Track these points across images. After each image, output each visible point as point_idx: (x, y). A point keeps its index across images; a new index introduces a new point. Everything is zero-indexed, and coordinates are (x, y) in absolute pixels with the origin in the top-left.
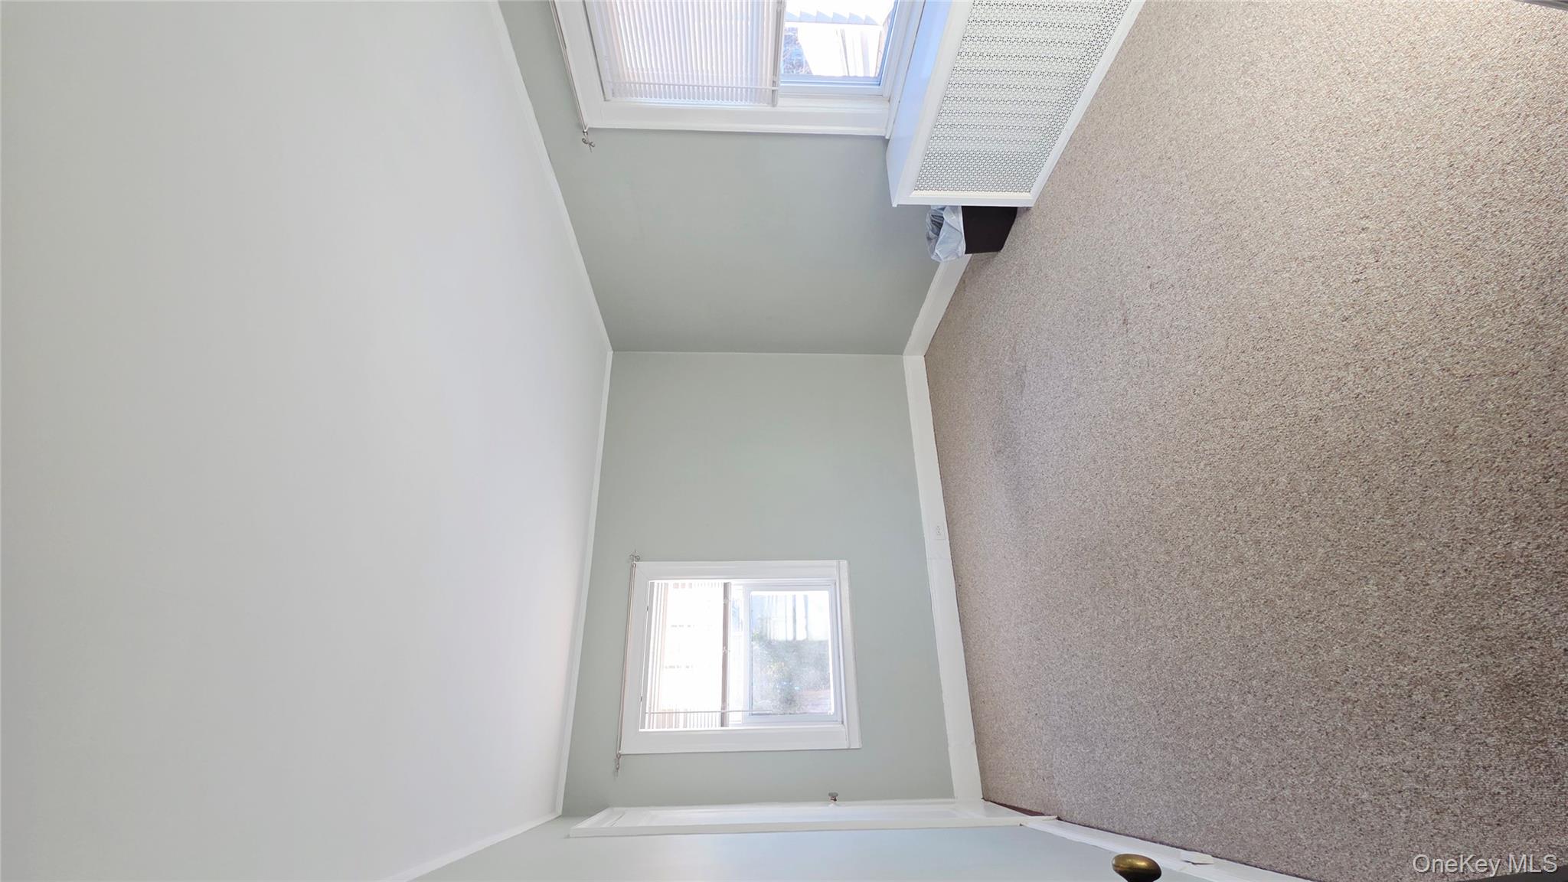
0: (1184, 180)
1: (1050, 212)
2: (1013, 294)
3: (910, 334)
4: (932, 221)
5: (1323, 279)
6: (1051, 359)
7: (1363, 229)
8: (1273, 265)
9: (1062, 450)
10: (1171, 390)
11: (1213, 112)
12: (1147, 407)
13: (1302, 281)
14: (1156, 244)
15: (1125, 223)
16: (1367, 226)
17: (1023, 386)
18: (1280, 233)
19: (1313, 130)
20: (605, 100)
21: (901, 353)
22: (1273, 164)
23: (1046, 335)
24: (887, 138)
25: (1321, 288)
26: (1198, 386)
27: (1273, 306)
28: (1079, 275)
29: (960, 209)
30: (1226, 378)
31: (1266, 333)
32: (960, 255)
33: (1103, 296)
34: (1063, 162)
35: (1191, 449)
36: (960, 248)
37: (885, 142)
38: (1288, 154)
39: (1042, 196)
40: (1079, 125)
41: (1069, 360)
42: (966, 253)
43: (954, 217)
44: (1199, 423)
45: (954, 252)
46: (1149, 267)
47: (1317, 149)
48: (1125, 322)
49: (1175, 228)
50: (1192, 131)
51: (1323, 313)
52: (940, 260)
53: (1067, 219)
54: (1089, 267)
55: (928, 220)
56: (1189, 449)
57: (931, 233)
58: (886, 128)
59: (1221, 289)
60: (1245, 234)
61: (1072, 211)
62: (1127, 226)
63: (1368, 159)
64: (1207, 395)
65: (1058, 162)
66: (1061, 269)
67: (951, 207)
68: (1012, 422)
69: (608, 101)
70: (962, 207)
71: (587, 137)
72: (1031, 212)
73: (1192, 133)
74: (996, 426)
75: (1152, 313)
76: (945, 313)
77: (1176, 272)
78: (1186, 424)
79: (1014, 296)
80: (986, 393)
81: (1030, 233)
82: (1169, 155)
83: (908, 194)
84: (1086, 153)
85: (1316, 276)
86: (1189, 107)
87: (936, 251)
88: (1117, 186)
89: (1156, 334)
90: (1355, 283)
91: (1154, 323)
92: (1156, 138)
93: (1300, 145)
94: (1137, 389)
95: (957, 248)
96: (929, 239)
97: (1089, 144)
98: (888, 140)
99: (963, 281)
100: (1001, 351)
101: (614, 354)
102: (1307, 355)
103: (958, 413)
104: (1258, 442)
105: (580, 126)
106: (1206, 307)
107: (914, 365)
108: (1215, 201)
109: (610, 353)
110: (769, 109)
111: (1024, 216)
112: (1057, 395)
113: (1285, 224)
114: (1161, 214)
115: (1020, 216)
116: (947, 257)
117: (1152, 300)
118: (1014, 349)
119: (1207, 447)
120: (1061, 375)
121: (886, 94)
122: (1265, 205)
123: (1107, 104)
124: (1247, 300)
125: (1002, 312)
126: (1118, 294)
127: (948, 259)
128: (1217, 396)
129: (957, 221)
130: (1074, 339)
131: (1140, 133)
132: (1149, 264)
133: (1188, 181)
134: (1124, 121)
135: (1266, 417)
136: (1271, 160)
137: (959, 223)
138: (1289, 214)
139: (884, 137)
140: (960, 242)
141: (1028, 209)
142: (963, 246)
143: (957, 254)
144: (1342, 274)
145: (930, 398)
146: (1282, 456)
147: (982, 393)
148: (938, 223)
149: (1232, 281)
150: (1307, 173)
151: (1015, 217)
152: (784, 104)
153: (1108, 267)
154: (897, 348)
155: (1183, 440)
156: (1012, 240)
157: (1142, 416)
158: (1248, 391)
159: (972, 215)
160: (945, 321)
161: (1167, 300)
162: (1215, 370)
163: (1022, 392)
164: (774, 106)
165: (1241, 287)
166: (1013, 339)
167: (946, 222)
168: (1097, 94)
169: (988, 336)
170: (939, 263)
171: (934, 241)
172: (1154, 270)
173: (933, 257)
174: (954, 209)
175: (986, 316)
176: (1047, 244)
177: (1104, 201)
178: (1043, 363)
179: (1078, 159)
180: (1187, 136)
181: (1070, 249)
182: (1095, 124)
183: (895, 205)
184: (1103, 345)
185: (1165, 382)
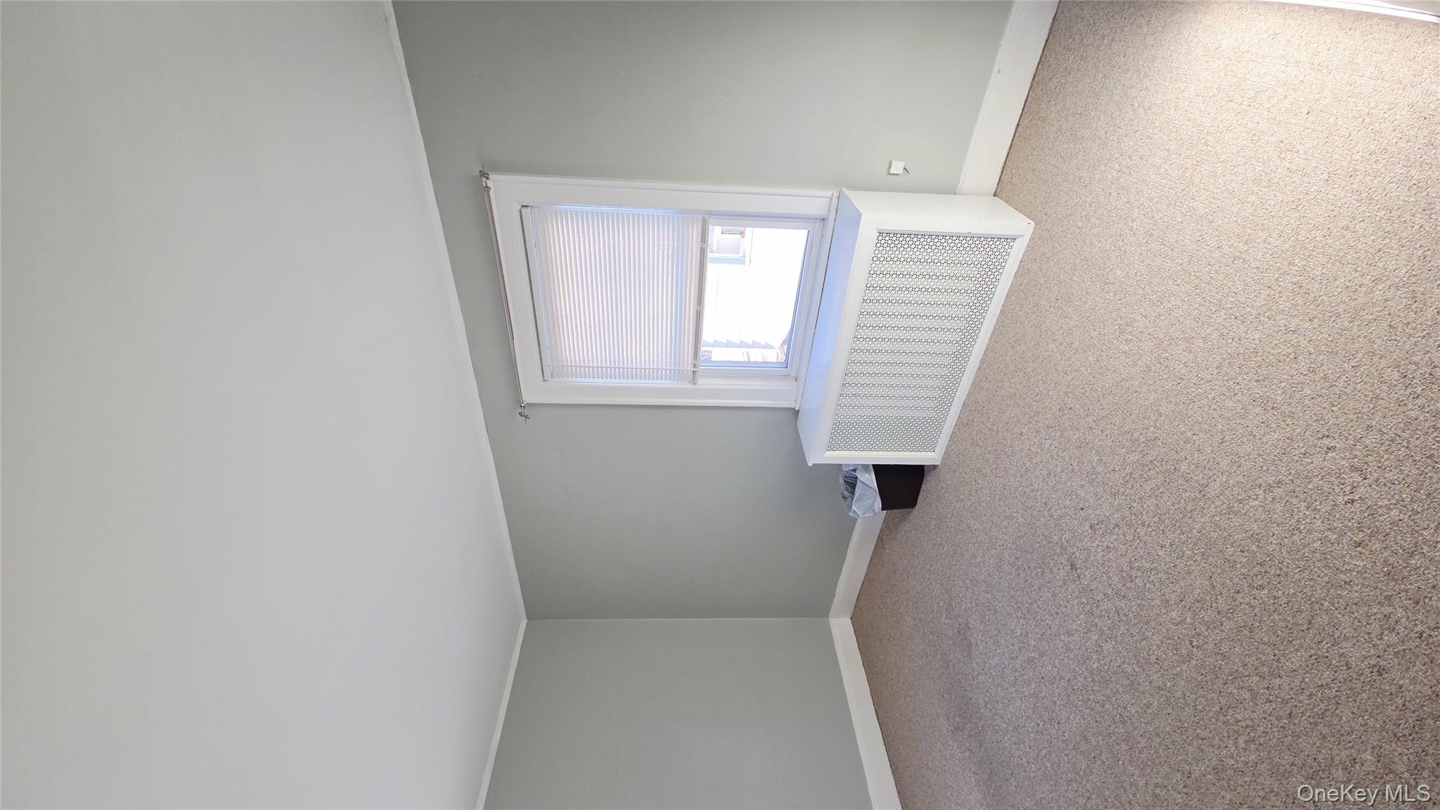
0: (1094, 425)
1: (959, 468)
2: (936, 547)
3: (834, 596)
4: (845, 481)
5: (1305, 504)
6: (996, 612)
7: (1329, 449)
8: (1233, 495)
9: (1038, 725)
10: (1159, 643)
11: (1102, 366)
12: (1135, 666)
13: (1278, 508)
14: (1082, 486)
15: (1042, 470)
16: (1331, 445)
17: (969, 646)
18: (1225, 462)
19: (1219, 367)
20: (544, 380)
21: (827, 616)
22: (1188, 401)
23: (983, 588)
24: (797, 409)
25: (1307, 513)
26: (1194, 637)
27: (1254, 538)
28: (1005, 523)
29: (871, 467)
30: (1228, 625)
31: (1258, 568)
32: (877, 511)
33: (1038, 542)
34: (961, 424)
35: (1217, 720)
36: (876, 504)
37: (796, 413)
38: (1200, 390)
39: (947, 455)
40: (969, 393)
41: (1019, 614)
42: (882, 509)
43: (867, 476)
44: (1213, 684)
45: (871, 508)
46: (1082, 509)
47: (1231, 383)
48: (1073, 567)
49: (1100, 469)
50: (1086, 383)
51: (1324, 540)
52: (859, 516)
53: (978, 472)
54: (1015, 515)
55: (841, 481)
56: (1213, 720)
57: (845, 493)
58: (796, 401)
59: (1178, 524)
60: (1184, 467)
61: (981, 465)
62: (1045, 472)
63: (1298, 383)
64: (1210, 646)
65: (956, 425)
66: (984, 519)
67: (863, 465)
68: (966, 690)
69: (547, 381)
70: (873, 465)
71: (524, 410)
72: (938, 470)
73: (1087, 386)
74: (947, 697)
75: (1103, 556)
76: (867, 573)
77: (1117, 511)
78: (1197, 686)
79: (938, 550)
80: (928, 657)
81: (942, 488)
82: (1069, 406)
83: (820, 454)
84: (982, 414)
85: (1295, 501)
86: (1077, 366)
87: (853, 508)
88: (1023, 438)
89: (1116, 579)
90: (1349, 505)
91: (1108, 567)
92: (1050, 393)
93: (1210, 381)
94: (1113, 643)
95: (874, 505)
96: (844, 497)
97: (984, 407)
98: (798, 411)
99: (880, 539)
100: (936, 608)
101: (527, 623)
102: (1328, 591)
103: (898, 681)
104: (1311, 707)
105: (519, 402)
106: (1168, 544)
107: (841, 628)
108: (1136, 440)
109: (524, 622)
110: (691, 386)
111: (933, 473)
112: (1014, 655)
113: (1228, 454)
114: (1078, 458)
115: (928, 474)
116: (864, 514)
117: (1097, 542)
118: (950, 605)
119: (1239, 717)
120: (1013, 632)
121: (793, 374)
122: (1195, 437)
123: (991, 374)
124: (1216, 534)
125: (928, 567)
126: (1055, 538)
127: (866, 515)
128: (1225, 648)
129: (870, 479)
130: (1017, 590)
131: (1032, 392)
132: (1081, 506)
133: (1097, 425)
134: (1013, 385)
135: (1307, 672)
136: (1183, 398)
137: (872, 480)
138: (1228, 443)
139: (794, 409)
140: (875, 499)
141: (935, 467)
142: (878, 504)
143: (874, 511)
144: (1327, 496)
145: (863, 665)
146: (1354, 724)
147: (922, 657)
148: (851, 483)
149: (1189, 515)
150: (1230, 404)
151: (923, 475)
152: (703, 383)
153: (1035, 513)
154: (821, 609)
155: (1200, 707)
156: (925, 497)
157: (1132, 678)
158: (1266, 639)
159: (884, 473)
160: (868, 582)
161: (1116, 540)
162: (1208, 616)
163: (970, 653)
164: (695, 384)
165: (1202, 520)
166: (947, 593)
167: (861, 481)
168: (979, 368)
169: (917, 593)
170: (857, 520)
171: (849, 499)
172: (1090, 511)
173: (851, 514)
174: (865, 467)
175: (911, 572)
176: (962, 496)
177: (1013, 452)
178: (987, 618)
179: (976, 419)
180: (1082, 388)
181: (988, 499)
182: (985, 390)
183: (810, 464)
184: (1054, 595)
185: (1147, 633)
